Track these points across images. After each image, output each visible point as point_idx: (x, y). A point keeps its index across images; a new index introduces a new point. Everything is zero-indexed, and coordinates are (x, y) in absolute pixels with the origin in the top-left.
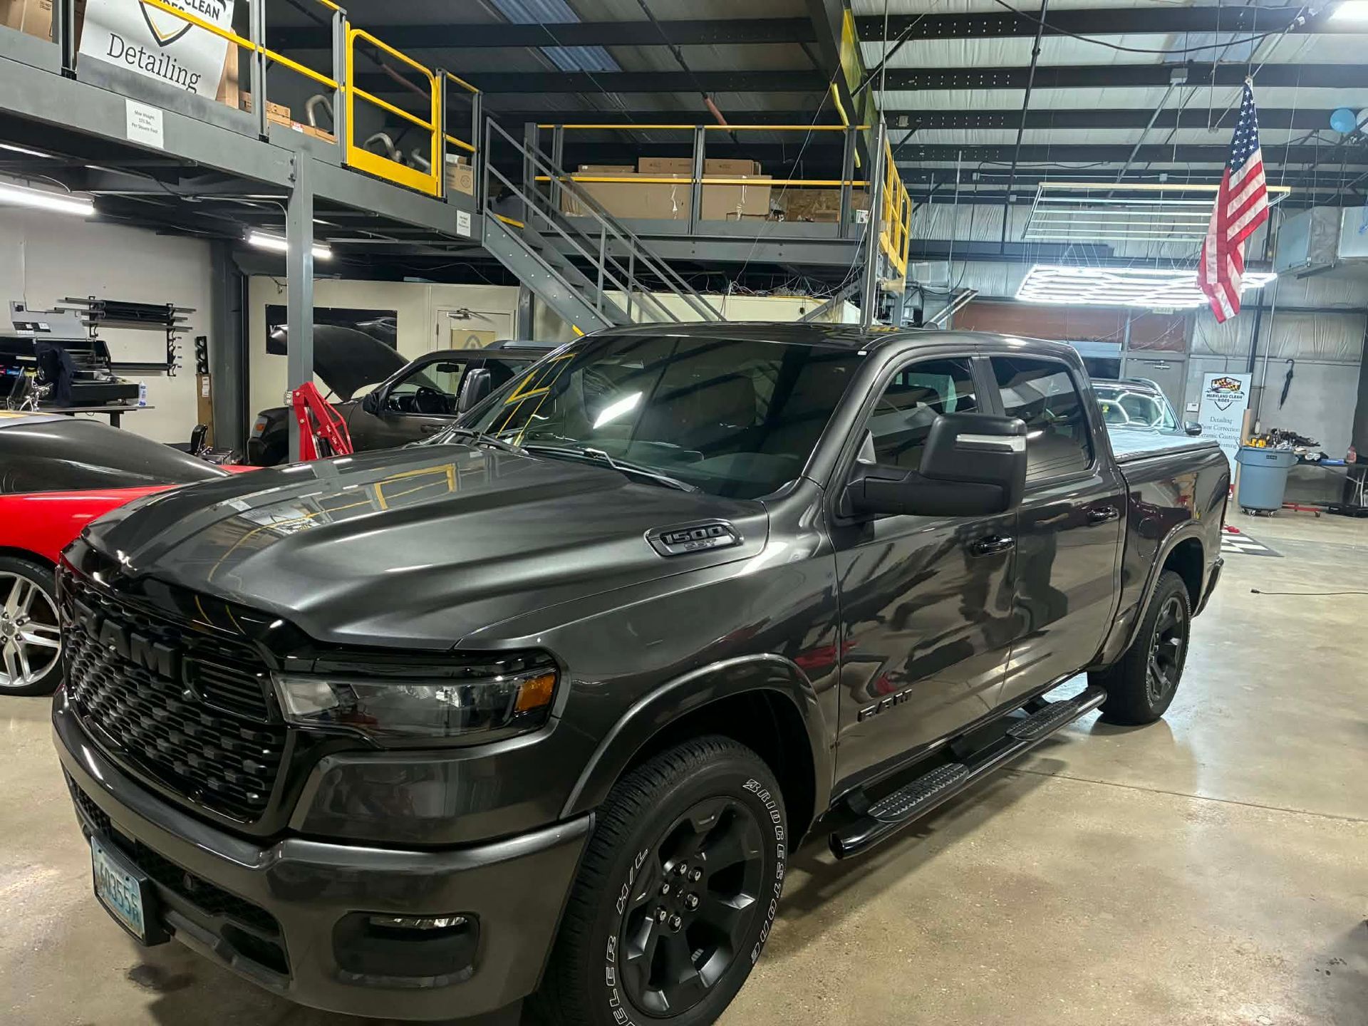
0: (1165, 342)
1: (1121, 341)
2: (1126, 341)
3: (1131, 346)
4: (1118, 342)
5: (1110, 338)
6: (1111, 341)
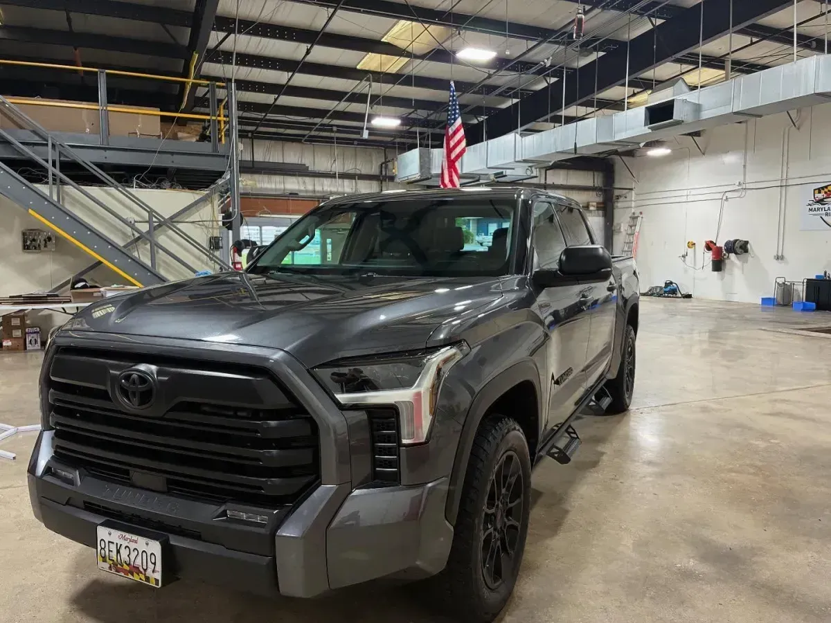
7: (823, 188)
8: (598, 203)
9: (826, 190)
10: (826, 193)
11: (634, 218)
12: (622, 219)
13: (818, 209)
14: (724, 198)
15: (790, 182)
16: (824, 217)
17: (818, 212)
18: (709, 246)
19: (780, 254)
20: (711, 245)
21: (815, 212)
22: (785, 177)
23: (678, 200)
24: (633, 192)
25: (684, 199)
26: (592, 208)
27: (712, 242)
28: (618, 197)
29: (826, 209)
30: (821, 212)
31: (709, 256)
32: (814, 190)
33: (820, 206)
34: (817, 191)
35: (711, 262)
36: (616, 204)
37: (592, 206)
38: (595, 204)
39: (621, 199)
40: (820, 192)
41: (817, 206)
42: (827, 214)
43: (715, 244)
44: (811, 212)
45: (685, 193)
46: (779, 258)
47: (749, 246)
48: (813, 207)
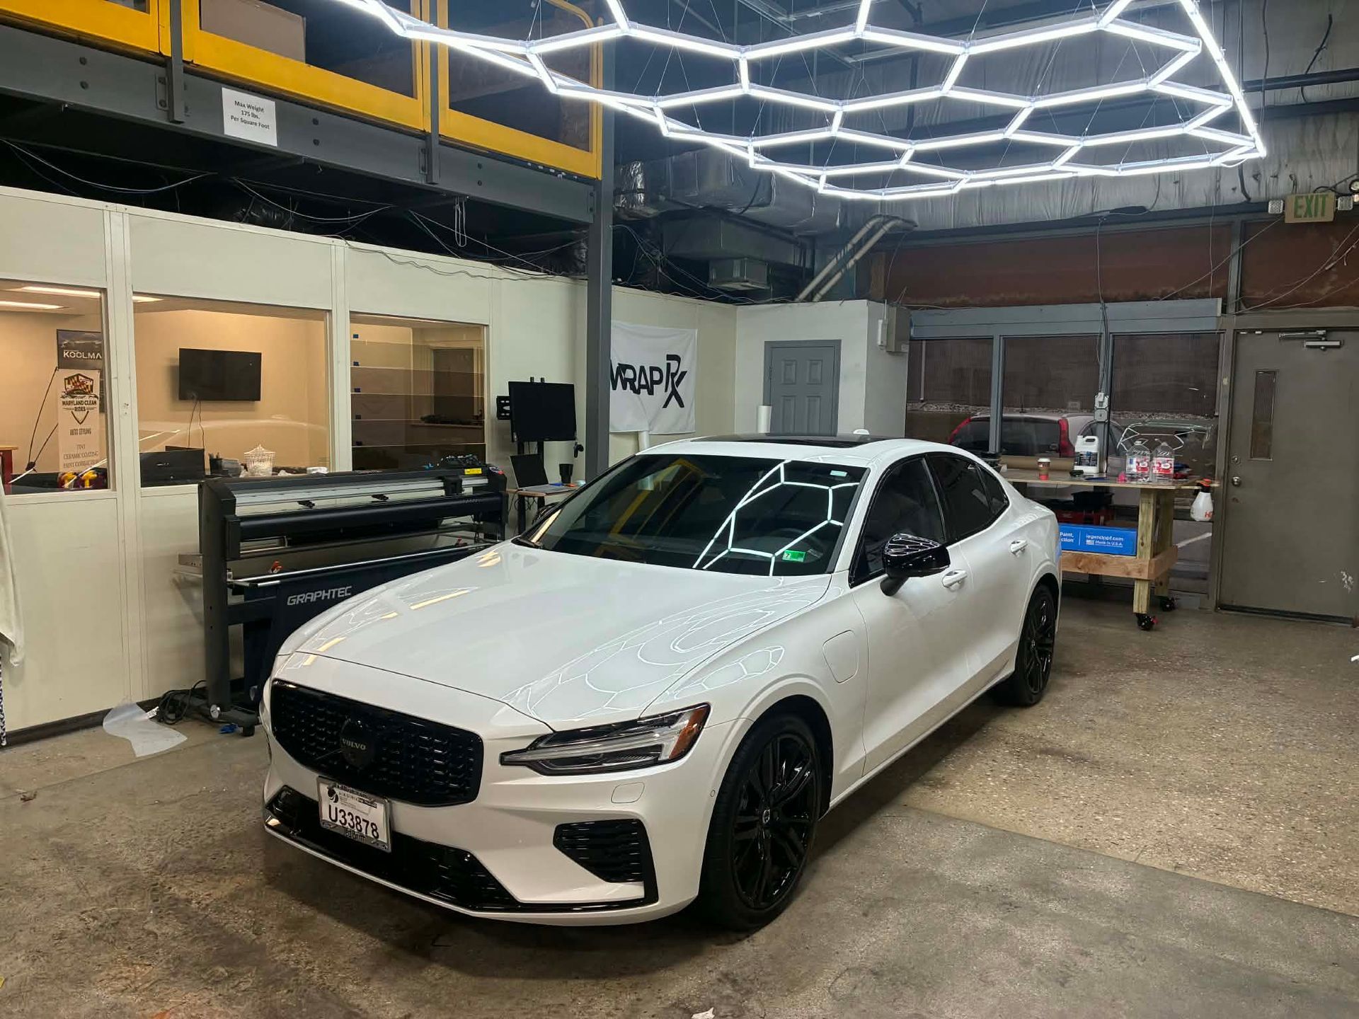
0: (1328, 288)
1: (1222, 293)
2: (1232, 292)
3: (1244, 301)
4: (1215, 296)
5: (1198, 291)
6: (1200, 296)
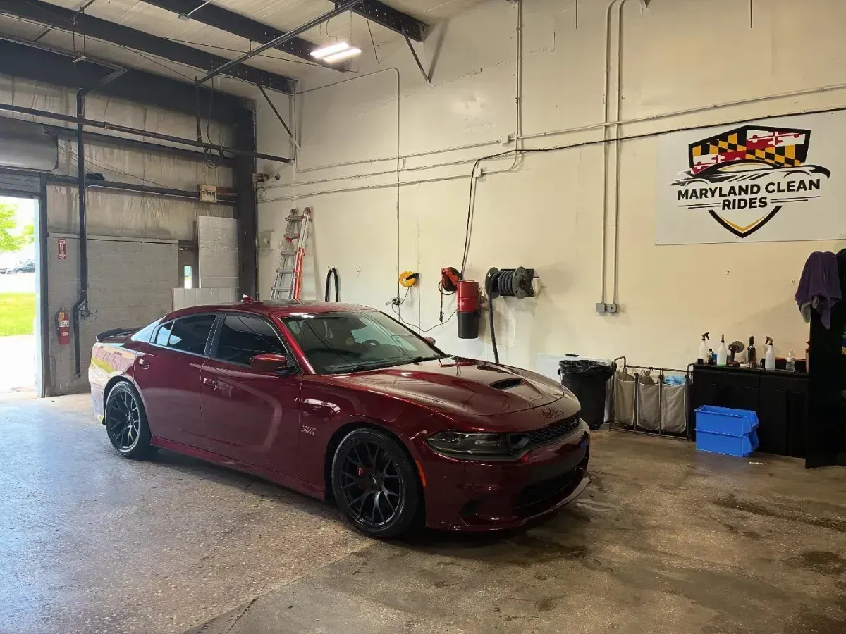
7: (714, 140)
8: (219, 189)
9: (723, 145)
10: (722, 151)
11: (294, 219)
12: (273, 222)
13: (704, 193)
14: (477, 173)
15: (628, 131)
16: (718, 211)
17: (704, 200)
18: (451, 280)
19: (610, 301)
20: (454, 278)
21: (694, 201)
22: (613, 118)
23: (377, 181)
24: (294, 166)
25: (392, 179)
26: (205, 198)
27: (453, 271)
28: (263, 178)
29: (725, 192)
30: (710, 200)
31: (452, 302)
32: (691, 146)
33: (708, 185)
34: (698, 149)
35: (455, 317)
36: (260, 192)
37: (209, 193)
38: (213, 189)
39: (271, 182)
40: (705, 151)
41: (699, 185)
42: (726, 205)
43: (461, 276)
44: (683, 201)
45: (392, 165)
46: (609, 309)
47: (535, 283)
48: (690, 188)
